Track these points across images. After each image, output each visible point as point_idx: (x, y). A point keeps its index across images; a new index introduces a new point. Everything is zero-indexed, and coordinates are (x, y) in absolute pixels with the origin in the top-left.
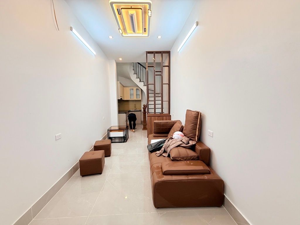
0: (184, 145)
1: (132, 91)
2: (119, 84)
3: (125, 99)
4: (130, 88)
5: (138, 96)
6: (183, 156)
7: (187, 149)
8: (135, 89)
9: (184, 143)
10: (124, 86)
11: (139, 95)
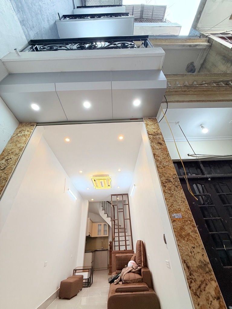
0: (134, 270)
1: (100, 226)
2: (89, 220)
3: (93, 236)
4: (98, 224)
5: (105, 233)
6: (132, 279)
7: (136, 274)
8: (103, 224)
9: (134, 269)
10: (93, 222)
11: (106, 231)
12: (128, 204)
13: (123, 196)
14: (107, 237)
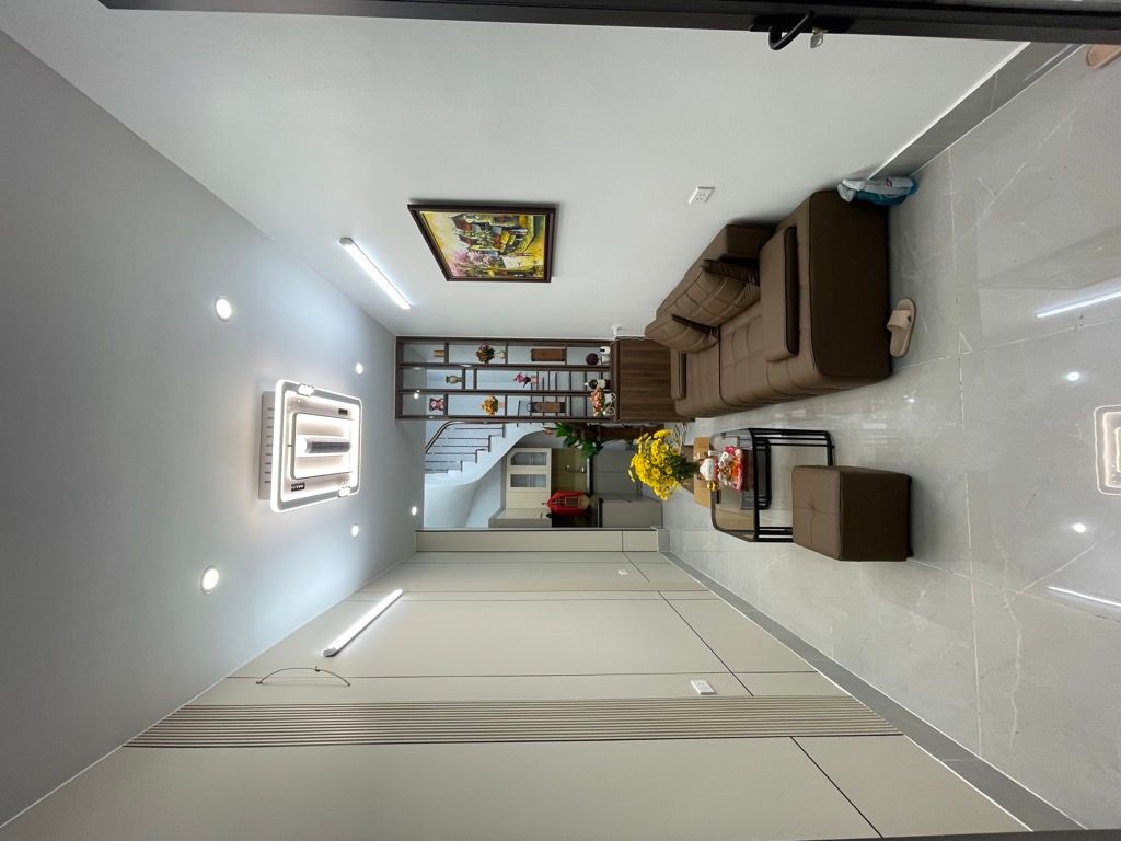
5: (539, 458)
8: (511, 469)
11: (533, 454)
12: (447, 341)
13: (406, 361)
14: (555, 453)
